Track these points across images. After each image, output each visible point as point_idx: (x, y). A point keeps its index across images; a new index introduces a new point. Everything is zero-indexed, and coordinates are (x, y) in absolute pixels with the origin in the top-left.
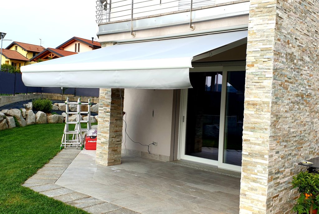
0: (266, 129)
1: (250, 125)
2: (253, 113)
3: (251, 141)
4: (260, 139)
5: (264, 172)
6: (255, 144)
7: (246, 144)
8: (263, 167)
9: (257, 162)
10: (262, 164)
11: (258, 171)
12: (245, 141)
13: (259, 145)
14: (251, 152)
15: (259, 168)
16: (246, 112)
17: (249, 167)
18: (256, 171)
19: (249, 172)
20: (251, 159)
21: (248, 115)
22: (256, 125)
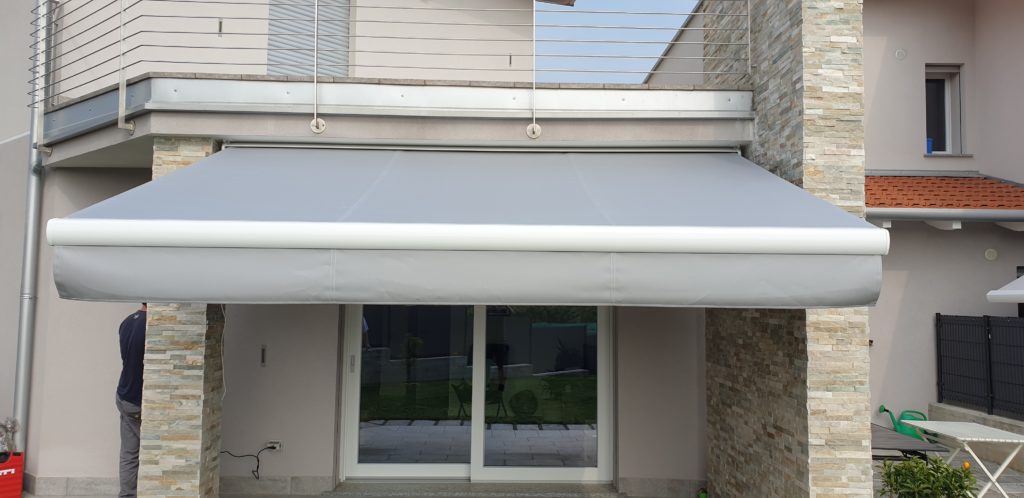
0: (861, 383)
1: (824, 378)
2: (828, 348)
3: (829, 414)
4: (851, 406)
5: (863, 477)
6: (839, 418)
7: (817, 419)
8: (861, 468)
9: (846, 459)
10: (857, 461)
11: (851, 479)
12: (814, 413)
13: (847, 418)
14: (830, 437)
15: (852, 470)
16: (811, 347)
17: (828, 472)
18: (844, 479)
19: (828, 483)
20: (829, 454)
21: (819, 355)
22: (839, 375)
